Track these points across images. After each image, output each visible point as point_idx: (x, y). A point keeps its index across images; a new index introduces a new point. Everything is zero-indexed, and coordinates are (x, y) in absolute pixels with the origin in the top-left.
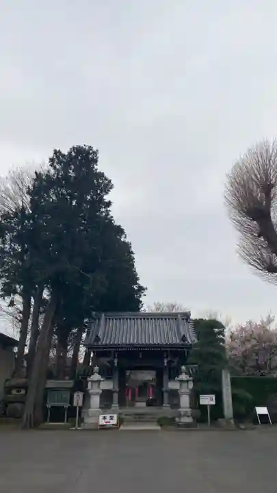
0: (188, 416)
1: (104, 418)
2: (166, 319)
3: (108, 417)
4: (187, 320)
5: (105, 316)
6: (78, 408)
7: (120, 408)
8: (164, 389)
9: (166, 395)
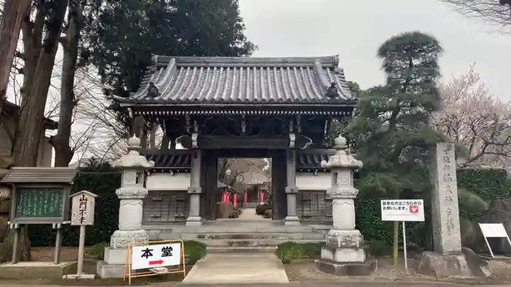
0: (355, 248)
1: (147, 253)
2: (291, 68)
3: (157, 250)
4: (332, 69)
5: (177, 61)
6: (82, 230)
7: (204, 224)
8: (288, 190)
9: (292, 201)
